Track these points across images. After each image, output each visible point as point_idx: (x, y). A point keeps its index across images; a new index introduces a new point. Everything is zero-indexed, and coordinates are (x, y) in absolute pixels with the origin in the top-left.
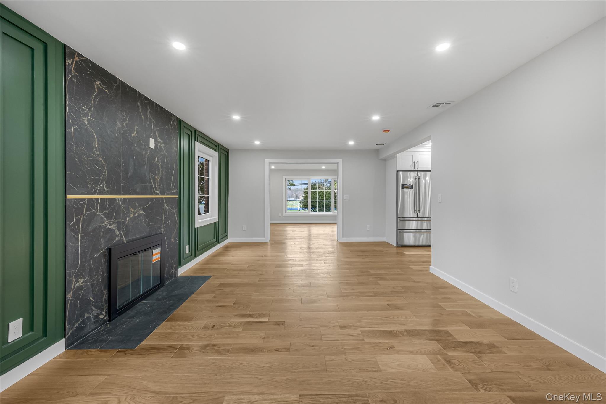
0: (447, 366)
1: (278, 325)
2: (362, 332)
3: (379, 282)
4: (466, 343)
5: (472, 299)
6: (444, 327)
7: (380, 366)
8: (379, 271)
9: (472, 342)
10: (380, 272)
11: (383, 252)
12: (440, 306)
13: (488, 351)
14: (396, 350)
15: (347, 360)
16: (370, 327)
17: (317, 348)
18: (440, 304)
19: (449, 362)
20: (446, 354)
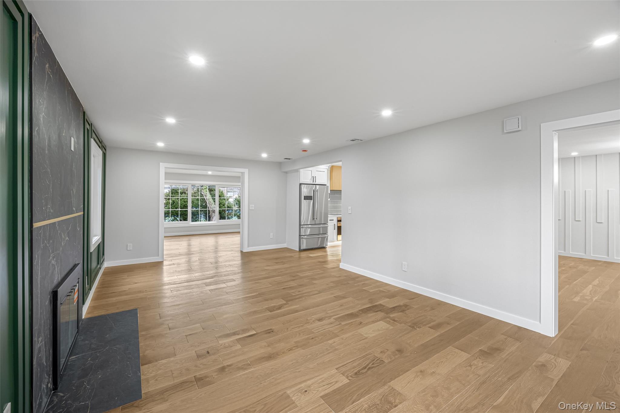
0: (395, 323)
1: (269, 333)
2: (336, 319)
3: (313, 282)
4: (394, 308)
5: (377, 281)
6: (376, 302)
7: (365, 335)
8: (305, 273)
9: (396, 307)
10: (307, 274)
11: (291, 257)
12: (365, 290)
13: (406, 309)
14: (364, 323)
15: (343, 339)
16: (338, 315)
17: (316, 339)
18: (364, 288)
19: (394, 320)
20: (390, 317)
